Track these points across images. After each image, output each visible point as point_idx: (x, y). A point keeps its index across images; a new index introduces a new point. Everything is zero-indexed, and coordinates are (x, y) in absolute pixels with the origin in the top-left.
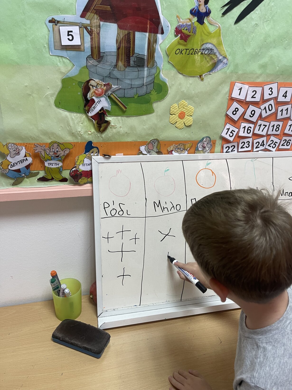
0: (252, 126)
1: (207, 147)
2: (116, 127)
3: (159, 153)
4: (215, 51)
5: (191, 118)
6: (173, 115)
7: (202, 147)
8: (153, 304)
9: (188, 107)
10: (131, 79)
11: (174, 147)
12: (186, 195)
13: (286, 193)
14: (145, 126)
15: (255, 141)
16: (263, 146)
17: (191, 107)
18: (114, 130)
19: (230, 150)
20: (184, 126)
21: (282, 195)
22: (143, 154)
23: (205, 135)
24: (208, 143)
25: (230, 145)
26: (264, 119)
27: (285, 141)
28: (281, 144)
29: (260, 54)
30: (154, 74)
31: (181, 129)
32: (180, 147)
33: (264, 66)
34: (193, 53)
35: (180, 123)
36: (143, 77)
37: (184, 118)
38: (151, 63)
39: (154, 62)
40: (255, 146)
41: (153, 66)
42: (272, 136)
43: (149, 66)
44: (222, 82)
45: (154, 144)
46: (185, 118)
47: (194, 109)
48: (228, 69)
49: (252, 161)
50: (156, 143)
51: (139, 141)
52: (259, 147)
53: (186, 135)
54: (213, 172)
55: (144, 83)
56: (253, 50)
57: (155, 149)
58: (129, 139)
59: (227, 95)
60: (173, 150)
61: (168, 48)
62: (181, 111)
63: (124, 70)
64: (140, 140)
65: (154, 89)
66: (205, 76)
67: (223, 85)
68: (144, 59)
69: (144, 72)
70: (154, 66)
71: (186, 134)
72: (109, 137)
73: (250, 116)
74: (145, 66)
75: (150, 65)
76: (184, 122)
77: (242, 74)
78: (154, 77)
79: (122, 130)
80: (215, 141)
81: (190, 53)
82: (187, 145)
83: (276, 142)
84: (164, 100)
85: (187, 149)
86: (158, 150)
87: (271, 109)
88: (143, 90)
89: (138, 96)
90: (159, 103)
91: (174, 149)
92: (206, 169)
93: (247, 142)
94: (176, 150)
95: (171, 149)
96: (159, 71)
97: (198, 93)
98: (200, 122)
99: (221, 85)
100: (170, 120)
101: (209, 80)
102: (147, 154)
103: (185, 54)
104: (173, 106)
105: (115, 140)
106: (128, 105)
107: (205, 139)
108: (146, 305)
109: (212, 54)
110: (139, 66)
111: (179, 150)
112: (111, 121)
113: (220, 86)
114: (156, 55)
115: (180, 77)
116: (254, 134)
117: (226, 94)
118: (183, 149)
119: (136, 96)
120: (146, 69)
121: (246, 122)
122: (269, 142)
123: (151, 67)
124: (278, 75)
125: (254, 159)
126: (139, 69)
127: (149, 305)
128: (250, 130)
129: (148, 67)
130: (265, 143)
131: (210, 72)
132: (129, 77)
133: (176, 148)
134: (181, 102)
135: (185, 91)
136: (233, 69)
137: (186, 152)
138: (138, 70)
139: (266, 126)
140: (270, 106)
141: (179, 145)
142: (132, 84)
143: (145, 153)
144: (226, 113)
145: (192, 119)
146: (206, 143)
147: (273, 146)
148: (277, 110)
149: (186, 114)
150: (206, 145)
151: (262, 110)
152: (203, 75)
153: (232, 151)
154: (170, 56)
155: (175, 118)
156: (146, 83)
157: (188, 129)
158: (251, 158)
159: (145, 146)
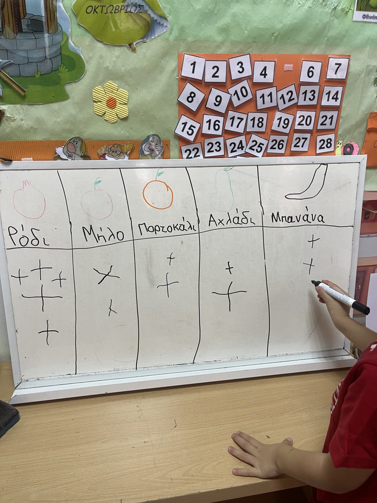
0: (221, 119)
1: (156, 150)
2: (15, 120)
3: (85, 157)
4: (146, 8)
5: (125, 107)
6: (99, 103)
7: (148, 150)
8: (95, 373)
9: (119, 91)
10: (27, 51)
11: (107, 150)
12: (131, 218)
13: (282, 217)
14: (57, 118)
15: (229, 142)
16: (242, 149)
17: (124, 92)
18: (13, 124)
19: (192, 155)
20: (117, 119)
21: (276, 221)
22: (62, 159)
23: (152, 132)
24: (157, 144)
25: (191, 147)
26: (237, 109)
27: (274, 142)
28: (270, 146)
29: (216, 12)
30: (60, 43)
31: (113, 123)
32: (115, 149)
33: (225, 30)
34: (113, 11)
35: (111, 115)
36: (44, 47)
37: (115, 107)
38: (53, 27)
39: (57, 25)
40: (230, 149)
41: (57, 31)
42: (252, 134)
43: (51, 31)
44: (165, 54)
45: (75, 144)
46: (117, 107)
47: (128, 94)
48: (170, 34)
49: (225, 170)
50: (79, 143)
51: (53, 140)
52: (236, 151)
53: (122, 132)
54: (167, 186)
55: (47, 55)
56: (205, 6)
57: (78, 152)
58: (38, 138)
59: (176, 74)
60: (106, 154)
61: (74, 5)
62: (109, 97)
63: (15, 38)
64: (54, 138)
65: (63, 65)
66: (137, 45)
67: (168, 59)
68: (42, 21)
69: (44, 40)
70: (59, 32)
71: (122, 130)
72: (6, 133)
73: (215, 104)
74: (44, 32)
75: (52, 29)
76: (117, 113)
77: (192, 42)
78: (60, 47)
79: (26, 124)
80: (169, 141)
81: (109, 11)
82: (125, 146)
83: (261, 144)
84: (81, 81)
85: (127, 152)
86: (83, 153)
87: (245, 94)
88: (48, 66)
89: (40, 75)
90: (74, 85)
91: (107, 152)
92: (156, 181)
93: (216, 144)
94: (111, 153)
95: (103, 152)
96: (66, 38)
97: (131, 69)
98: (141, 113)
99: (165, 59)
100: (94, 110)
101: (144, 51)
102: (67, 158)
103: (102, 13)
104: (95, 89)
105: (17, 139)
106: (28, 88)
107: (152, 138)
108: (84, 374)
109: (142, 12)
110: (35, 31)
111: (114, 154)
112: (5, 110)
113: (163, 61)
114: (58, 15)
115: (100, 46)
116: (226, 132)
117: (173, 71)
118: (121, 153)
119: (37, 74)
120: (46, 35)
121: (210, 113)
122: (251, 144)
123: (54, 32)
124: (249, 43)
125: (228, 167)
126: (37, 35)
127: (89, 374)
128: (217, 125)
129: (49, 32)
130: (244, 144)
131: (143, 38)
132: (24, 48)
133: (109, 151)
134: (107, 83)
135: (110, 67)
136: (177, 35)
137: (127, 157)
138: (34, 38)
139: (242, 119)
140: (243, 89)
141: (113, 146)
142: (29, 57)
143: (65, 157)
144: (177, 100)
145: (127, 109)
146: (153, 144)
147: (257, 150)
148: (255, 96)
149: (117, 100)
150: (154, 147)
151: (231, 95)
152: (135, 43)
153: (195, 156)
154: (79, 16)
155: (102, 107)
156: (49, 55)
157: (124, 123)
158: (224, 166)
159: (63, 147)
